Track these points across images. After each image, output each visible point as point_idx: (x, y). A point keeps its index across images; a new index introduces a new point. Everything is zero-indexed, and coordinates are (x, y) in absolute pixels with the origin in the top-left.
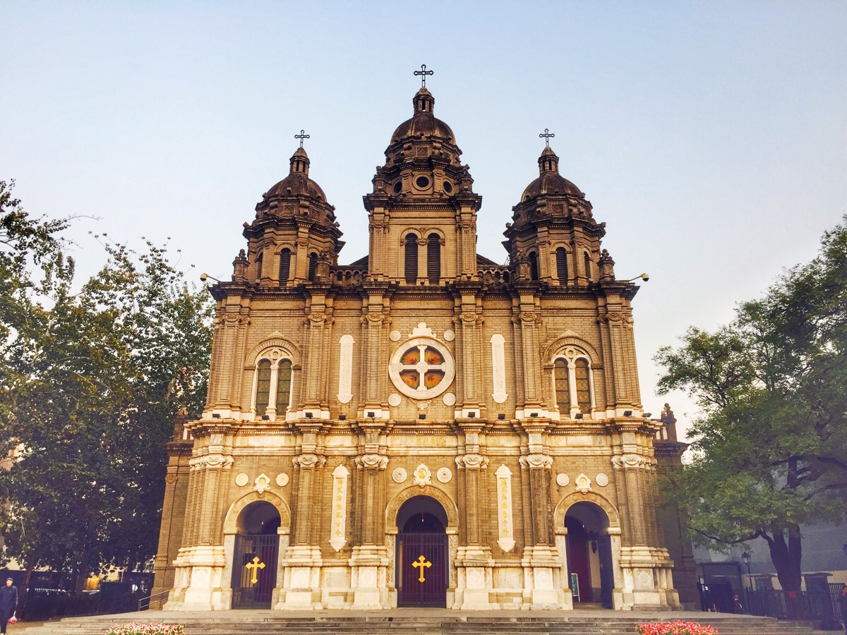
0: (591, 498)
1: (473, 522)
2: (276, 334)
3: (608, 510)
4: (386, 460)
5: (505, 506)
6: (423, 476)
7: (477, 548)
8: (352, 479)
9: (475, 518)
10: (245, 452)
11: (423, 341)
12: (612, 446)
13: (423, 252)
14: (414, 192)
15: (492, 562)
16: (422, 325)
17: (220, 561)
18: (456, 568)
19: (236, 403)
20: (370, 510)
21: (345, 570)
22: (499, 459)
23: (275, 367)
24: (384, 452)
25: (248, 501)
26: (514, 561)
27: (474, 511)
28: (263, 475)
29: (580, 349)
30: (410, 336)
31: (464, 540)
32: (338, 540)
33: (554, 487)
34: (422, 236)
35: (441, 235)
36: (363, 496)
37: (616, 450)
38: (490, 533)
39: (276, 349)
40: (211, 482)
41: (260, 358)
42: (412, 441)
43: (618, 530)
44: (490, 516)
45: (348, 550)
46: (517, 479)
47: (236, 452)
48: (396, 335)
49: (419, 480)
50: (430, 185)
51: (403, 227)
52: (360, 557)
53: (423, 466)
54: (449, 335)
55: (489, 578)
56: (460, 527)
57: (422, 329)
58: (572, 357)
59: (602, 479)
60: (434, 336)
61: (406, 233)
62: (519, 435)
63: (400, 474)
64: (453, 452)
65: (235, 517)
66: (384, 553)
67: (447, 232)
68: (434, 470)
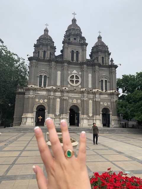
0: (107, 107)
1: (85, 111)
2: (43, 70)
3: (110, 109)
4: (68, 98)
5: (90, 108)
6: (75, 101)
7: (86, 115)
8: (60, 101)
9: (85, 110)
10: (37, 95)
11: (75, 74)
12: (111, 97)
13: (75, 55)
14: (73, 41)
15: (88, 118)
16: (75, 71)
17: (33, 116)
18: (81, 119)
19: (35, 84)
20: (65, 108)
21: (59, 119)
22: (90, 99)
23: (43, 77)
24: (67, 96)
25: (38, 105)
26: (92, 118)
27: (85, 109)
28: (42, 99)
29: (106, 78)
30: (72, 73)
31: (83, 114)
32: (58, 113)
33: (100, 105)
34: (75, 51)
35: (79, 51)
36: (63, 105)
37: (112, 98)
38: (88, 113)
39: (43, 73)
40: (31, 100)
41: (40, 75)
42: (73, 94)
43: (111, 113)
44: (88, 110)
45: (60, 115)
46: (93, 103)
47: (36, 94)
48: (69, 72)
49: (74, 102)
50: (76, 40)
51: (71, 49)
52: (63, 117)
53: (75, 99)
54: (80, 73)
55: (88, 121)
56: (82, 112)
57: (75, 72)
58: (104, 80)
59: (109, 104)
60: (77, 73)
61: (72, 50)
62: (94, 94)
63: (70, 101)
64: (81, 97)
65: (36, 108)
66: (67, 116)
67: (80, 51)
68: (77, 100)
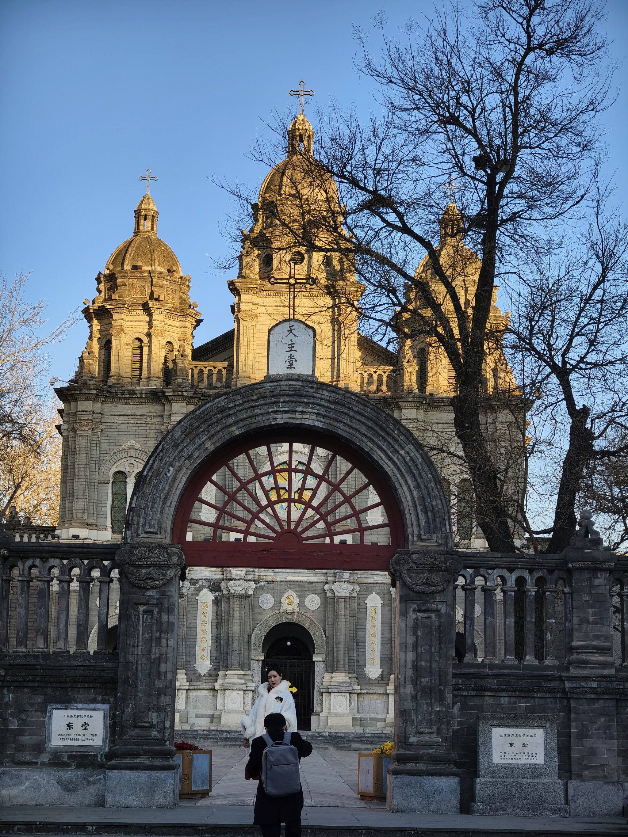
1: (340, 650)
2: (132, 443)
4: (253, 585)
5: (374, 635)
6: (290, 603)
7: (343, 675)
8: (217, 604)
9: (342, 646)
15: (357, 688)
18: (322, 694)
19: (92, 521)
20: (236, 636)
21: (211, 693)
22: (370, 588)
23: (131, 480)
24: (250, 577)
26: (379, 688)
27: (342, 639)
30: (280, 450)
31: (331, 668)
32: (204, 664)
36: (229, 622)
38: (357, 661)
39: (132, 460)
40: (72, 604)
41: (114, 469)
44: (358, 645)
45: (214, 674)
46: (387, 608)
47: (97, 574)
48: (263, 449)
49: (286, 607)
52: (227, 681)
53: (291, 592)
54: (322, 451)
55: (354, 703)
56: (327, 655)
58: (455, 479)
59: (476, 609)
60: (306, 450)
63: (267, 600)
64: (323, 579)
66: (250, 677)
68: (302, 597)
